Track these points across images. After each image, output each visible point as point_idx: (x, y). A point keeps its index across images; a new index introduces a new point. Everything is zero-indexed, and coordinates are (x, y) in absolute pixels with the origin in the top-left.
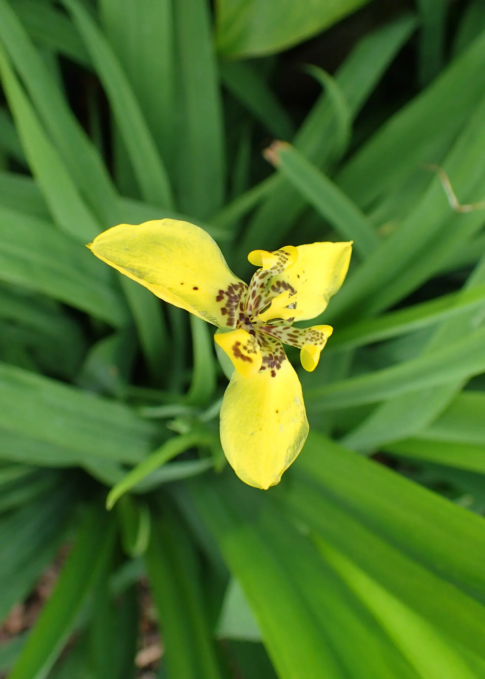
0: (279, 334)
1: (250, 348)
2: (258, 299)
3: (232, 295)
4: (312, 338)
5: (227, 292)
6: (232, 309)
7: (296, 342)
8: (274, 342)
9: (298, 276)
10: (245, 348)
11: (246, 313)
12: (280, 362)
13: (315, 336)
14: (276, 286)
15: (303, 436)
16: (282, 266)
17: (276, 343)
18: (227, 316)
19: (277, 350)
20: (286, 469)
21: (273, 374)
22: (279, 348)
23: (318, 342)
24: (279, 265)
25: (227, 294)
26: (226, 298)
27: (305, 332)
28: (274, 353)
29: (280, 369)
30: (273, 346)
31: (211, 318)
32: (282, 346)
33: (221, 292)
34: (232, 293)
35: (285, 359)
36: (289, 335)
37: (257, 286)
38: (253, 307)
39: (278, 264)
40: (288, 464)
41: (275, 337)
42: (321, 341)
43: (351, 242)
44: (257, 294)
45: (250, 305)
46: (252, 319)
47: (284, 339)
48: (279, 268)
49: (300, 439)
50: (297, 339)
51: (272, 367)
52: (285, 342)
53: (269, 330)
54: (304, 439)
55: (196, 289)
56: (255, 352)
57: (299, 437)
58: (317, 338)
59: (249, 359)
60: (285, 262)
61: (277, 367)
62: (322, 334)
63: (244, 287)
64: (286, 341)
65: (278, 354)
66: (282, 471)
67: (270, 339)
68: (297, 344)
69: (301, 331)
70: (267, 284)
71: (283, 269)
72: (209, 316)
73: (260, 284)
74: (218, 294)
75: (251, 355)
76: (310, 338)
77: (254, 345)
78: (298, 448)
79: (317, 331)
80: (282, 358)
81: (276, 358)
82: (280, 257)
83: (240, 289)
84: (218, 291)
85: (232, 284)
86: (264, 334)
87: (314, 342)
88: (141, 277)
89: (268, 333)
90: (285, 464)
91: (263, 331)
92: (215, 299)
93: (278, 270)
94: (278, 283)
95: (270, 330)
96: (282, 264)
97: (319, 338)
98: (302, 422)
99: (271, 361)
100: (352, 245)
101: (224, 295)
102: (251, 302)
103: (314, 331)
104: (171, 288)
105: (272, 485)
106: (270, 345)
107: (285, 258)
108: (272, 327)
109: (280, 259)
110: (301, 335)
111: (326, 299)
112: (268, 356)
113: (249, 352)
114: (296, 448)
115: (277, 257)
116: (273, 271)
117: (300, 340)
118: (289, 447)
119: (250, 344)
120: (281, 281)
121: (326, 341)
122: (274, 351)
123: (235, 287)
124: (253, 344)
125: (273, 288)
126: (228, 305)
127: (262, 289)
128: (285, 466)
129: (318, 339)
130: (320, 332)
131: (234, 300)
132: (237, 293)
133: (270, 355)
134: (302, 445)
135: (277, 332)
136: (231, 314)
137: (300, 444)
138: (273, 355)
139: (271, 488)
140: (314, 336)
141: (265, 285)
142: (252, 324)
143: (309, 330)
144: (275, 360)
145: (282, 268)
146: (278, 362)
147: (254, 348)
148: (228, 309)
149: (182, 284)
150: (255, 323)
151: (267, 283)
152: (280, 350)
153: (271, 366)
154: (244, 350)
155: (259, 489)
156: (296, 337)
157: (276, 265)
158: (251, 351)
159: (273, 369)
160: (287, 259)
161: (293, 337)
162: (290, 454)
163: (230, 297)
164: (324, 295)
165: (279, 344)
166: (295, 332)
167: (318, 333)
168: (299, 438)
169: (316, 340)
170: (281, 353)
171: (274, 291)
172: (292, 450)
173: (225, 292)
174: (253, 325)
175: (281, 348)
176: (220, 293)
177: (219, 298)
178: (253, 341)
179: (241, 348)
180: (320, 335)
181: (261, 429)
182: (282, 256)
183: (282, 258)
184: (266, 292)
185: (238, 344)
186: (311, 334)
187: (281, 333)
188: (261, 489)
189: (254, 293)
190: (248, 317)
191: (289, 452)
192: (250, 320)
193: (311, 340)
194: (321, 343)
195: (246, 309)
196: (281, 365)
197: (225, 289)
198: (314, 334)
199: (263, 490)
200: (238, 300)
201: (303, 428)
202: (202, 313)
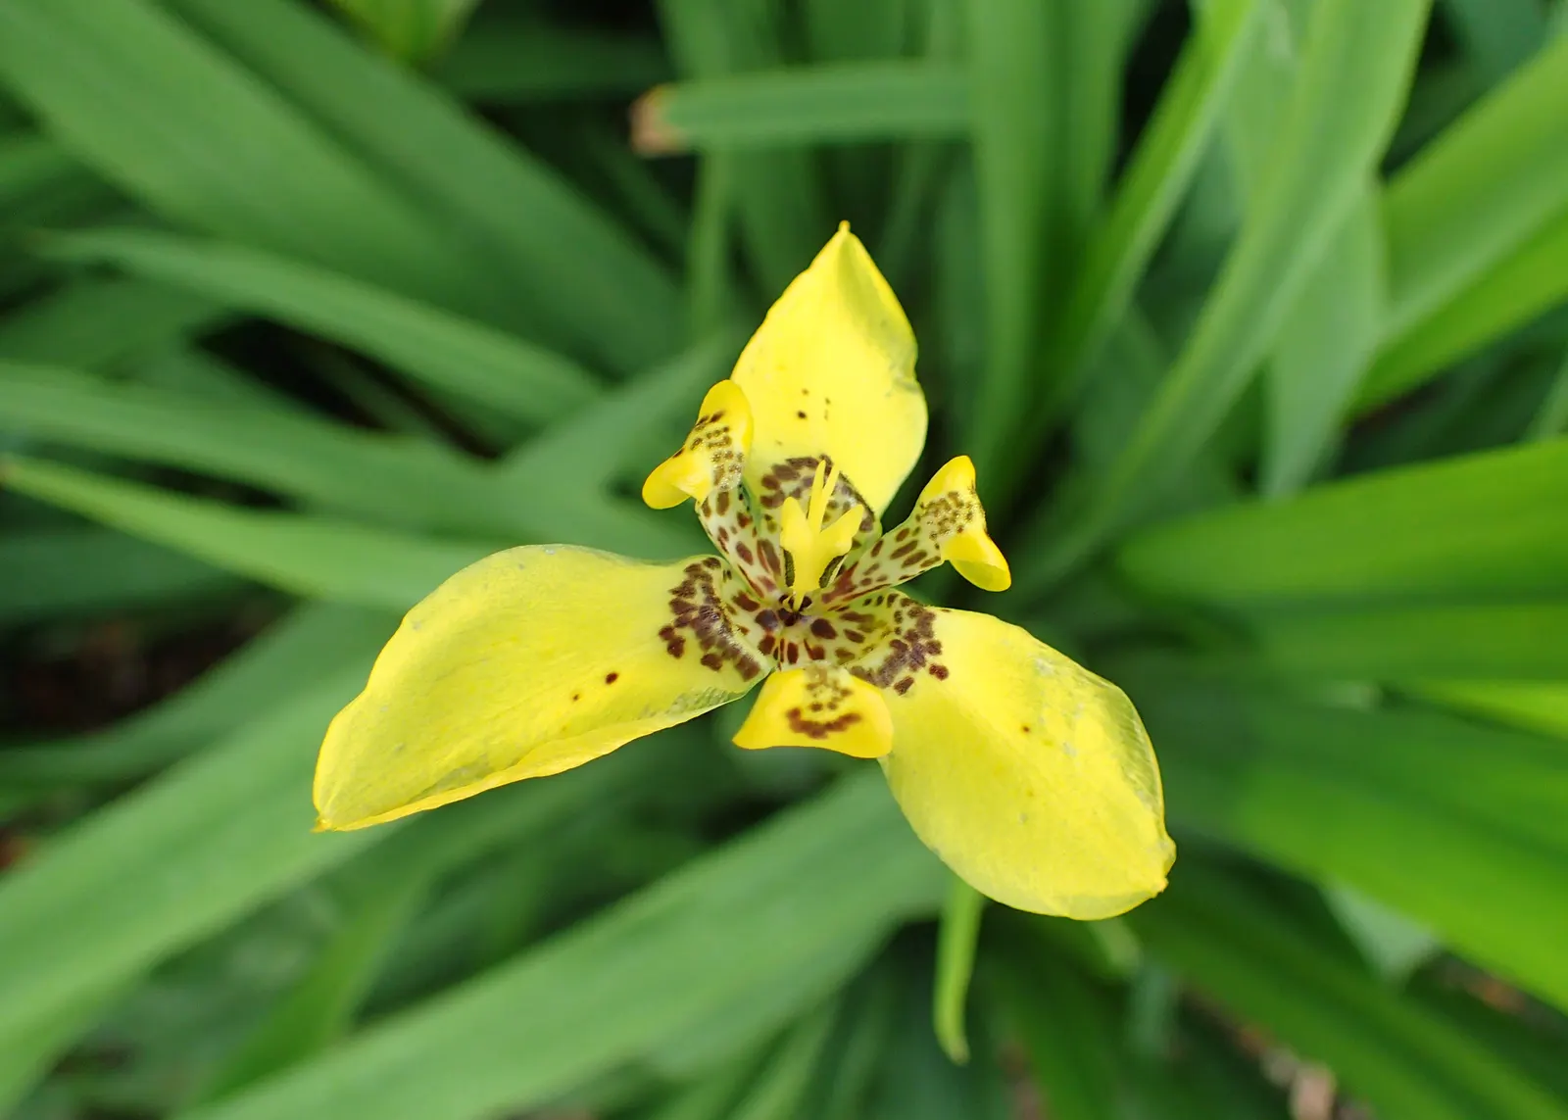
0: (875, 575)
1: (825, 696)
2: (763, 552)
3: (695, 615)
4: (940, 524)
5: (678, 620)
6: (723, 643)
7: (922, 554)
8: (880, 600)
9: (802, 415)
10: (816, 707)
11: (768, 604)
12: (929, 635)
13: (943, 513)
14: (769, 493)
15: (1128, 718)
16: (729, 455)
17: (885, 601)
18: (728, 666)
19: (898, 617)
20: (1162, 813)
21: (940, 673)
22: (900, 608)
23: (961, 520)
24: (722, 459)
25: (681, 623)
26: (687, 634)
27: (918, 518)
28: (898, 631)
29: (942, 649)
30: (884, 613)
31: (703, 697)
32: (902, 595)
33: (666, 633)
34: (687, 611)
35: (931, 616)
36: (896, 554)
37: (734, 531)
38: (770, 577)
39: (717, 459)
40: (1157, 802)
41: (870, 591)
42: (964, 511)
43: (844, 226)
44: (752, 546)
45: (760, 579)
46: (791, 602)
47: (895, 572)
48: (728, 463)
49: (1130, 729)
50: (919, 548)
51: (922, 663)
52: (901, 579)
53: (847, 588)
54: (1134, 722)
55: (611, 678)
56: (846, 693)
57: (1122, 726)
58: (949, 515)
59: (849, 719)
60: (727, 441)
61: (930, 653)
62: (953, 495)
63: (706, 569)
64: (900, 576)
65: (909, 624)
66: (1158, 823)
67: (868, 602)
68: (927, 558)
69: (910, 523)
70: (748, 509)
71: (740, 457)
72: (696, 699)
73: (735, 523)
74: (664, 645)
75: (845, 707)
76: (936, 529)
77: (829, 682)
78: (1143, 753)
79: (936, 499)
80: (926, 621)
81: (912, 636)
82: (706, 441)
83: (698, 585)
84: (658, 638)
85: (675, 592)
86: (845, 604)
87: (953, 528)
88: (483, 773)
89: (849, 594)
90: (1149, 807)
91: (838, 601)
92: (671, 658)
93: (731, 471)
94: (768, 482)
95: (850, 583)
96: (725, 450)
97: (954, 508)
98: (1096, 696)
99: (907, 655)
100: (853, 231)
101: (678, 632)
102: (756, 571)
103: (931, 504)
104: (564, 729)
105: (1169, 870)
106: (878, 618)
107: (718, 432)
108: (847, 573)
109: (710, 446)
110: (918, 530)
111: (909, 388)
112: (889, 652)
113: (832, 706)
114: (1137, 754)
115: (702, 447)
116: (724, 481)
117: (925, 544)
118: (1123, 768)
119: (817, 690)
120: (769, 471)
121: (975, 501)
122: (893, 625)
123: (685, 590)
124: (823, 682)
125: (768, 502)
126: (706, 643)
127: (749, 528)
128: (1154, 810)
129: (955, 514)
130: (943, 495)
131: (707, 619)
132: (698, 599)
133: (895, 644)
134: (1144, 738)
135: (867, 573)
136: (732, 653)
137: (1138, 741)
138: (898, 638)
139: (1169, 876)
140: (940, 517)
141: (746, 514)
142: (801, 613)
143: (922, 506)
144: (912, 646)
145: (735, 458)
146: (923, 641)
147: (836, 688)
148: (713, 650)
149: (576, 698)
150: (807, 602)
151: (745, 508)
152: (906, 610)
153: (917, 662)
154: (818, 713)
155: (1150, 901)
156: (913, 544)
157: (716, 466)
158: (835, 699)
159: (928, 666)
160: (726, 429)
161: (908, 552)
162: (1139, 777)
163: (693, 623)
164: (897, 383)
165: (892, 598)
166: (901, 537)
167: (943, 501)
168: (1124, 731)
169: (953, 521)
170: (912, 614)
171: (776, 507)
172: (1135, 765)
173: (673, 624)
174: (806, 612)
175: (905, 603)
176: (666, 639)
177: (676, 648)
178: (817, 676)
179: (808, 715)
180: (950, 502)
181: (1031, 794)
182: (709, 436)
183: (714, 439)
184: (764, 523)
185: (794, 714)
186: (930, 518)
187: (875, 567)
188: (1154, 895)
189: (743, 551)
190: (780, 607)
191: (1133, 776)
192: (789, 610)
193: (944, 531)
194: (969, 516)
195: (761, 594)
196: (937, 637)
197: (669, 618)
198: (936, 513)
199: (1160, 894)
200: (716, 610)
201: (1111, 704)
202: (677, 708)
